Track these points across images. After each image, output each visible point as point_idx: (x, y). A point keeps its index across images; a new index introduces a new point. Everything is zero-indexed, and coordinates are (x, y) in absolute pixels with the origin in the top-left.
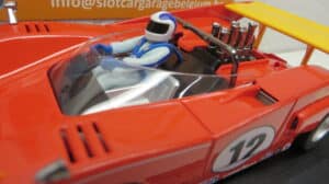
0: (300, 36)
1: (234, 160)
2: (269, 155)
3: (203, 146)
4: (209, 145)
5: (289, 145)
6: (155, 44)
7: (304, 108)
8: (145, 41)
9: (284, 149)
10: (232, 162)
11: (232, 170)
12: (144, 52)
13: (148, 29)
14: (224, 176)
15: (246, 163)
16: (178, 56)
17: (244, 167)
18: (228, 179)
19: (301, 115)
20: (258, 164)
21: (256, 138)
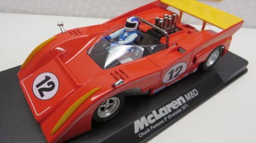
0: (200, 17)
1: (171, 78)
2: (187, 75)
3: (158, 73)
4: (160, 72)
5: (196, 69)
6: (131, 33)
7: (199, 53)
8: (125, 31)
9: (194, 71)
10: (170, 79)
11: (170, 83)
12: (126, 37)
13: (126, 26)
14: (169, 85)
15: (176, 79)
16: (141, 35)
17: (176, 81)
18: (170, 86)
19: (197, 56)
20: (182, 79)
21: (178, 68)
